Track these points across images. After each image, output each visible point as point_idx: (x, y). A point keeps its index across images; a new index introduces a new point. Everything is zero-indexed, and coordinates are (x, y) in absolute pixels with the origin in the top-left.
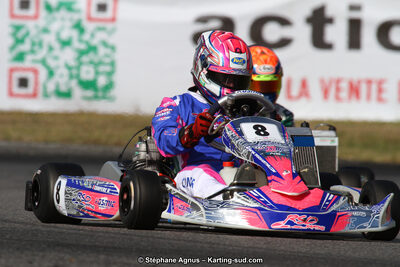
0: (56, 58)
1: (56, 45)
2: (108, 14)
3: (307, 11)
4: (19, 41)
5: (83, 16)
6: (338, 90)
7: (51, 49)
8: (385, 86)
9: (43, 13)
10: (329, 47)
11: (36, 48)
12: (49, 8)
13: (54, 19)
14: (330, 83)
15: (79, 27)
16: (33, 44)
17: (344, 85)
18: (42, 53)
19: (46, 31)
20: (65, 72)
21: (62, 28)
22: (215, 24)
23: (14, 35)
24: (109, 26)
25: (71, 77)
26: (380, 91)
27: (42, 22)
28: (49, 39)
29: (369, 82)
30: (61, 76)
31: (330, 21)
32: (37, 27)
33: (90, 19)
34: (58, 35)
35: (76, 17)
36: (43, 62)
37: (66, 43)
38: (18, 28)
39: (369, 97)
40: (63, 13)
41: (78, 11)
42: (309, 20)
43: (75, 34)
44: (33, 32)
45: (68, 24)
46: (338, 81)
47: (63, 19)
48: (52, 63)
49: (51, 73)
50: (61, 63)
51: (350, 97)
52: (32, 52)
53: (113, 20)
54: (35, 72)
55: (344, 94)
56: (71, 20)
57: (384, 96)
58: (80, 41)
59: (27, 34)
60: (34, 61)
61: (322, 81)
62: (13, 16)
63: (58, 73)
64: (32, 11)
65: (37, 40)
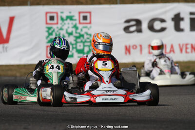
1: (66, 35)
2: (88, 21)
3: (173, 16)
4: (50, 34)
5: (77, 22)
6: (186, 48)
9: (60, 22)
10: (182, 30)
13: (65, 24)
14: (183, 45)
15: (75, 27)
17: (189, 46)
19: (61, 29)
21: (68, 27)
22: (133, 23)
23: (48, 31)
24: (89, 26)
31: (182, 19)
34: (67, 30)
37: (70, 34)
38: (49, 28)
42: (173, 19)
43: (74, 30)
45: (71, 26)
46: (187, 45)
47: (69, 24)
51: (192, 52)
53: (90, 23)
55: (189, 50)
56: (72, 24)
58: (76, 33)
59: (54, 31)
61: (180, 45)
62: (47, 23)
64: (55, 21)
65: (58, 33)
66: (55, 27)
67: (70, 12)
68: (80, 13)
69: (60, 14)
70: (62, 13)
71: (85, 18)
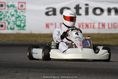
0: (10, 19)
1: (10, 16)
2: (24, 8)
3: (75, 6)
4: (1, 15)
5: (17, 8)
6: (83, 26)
7: (9, 17)
8: (95, 24)
9: (7, 8)
10: (80, 15)
11: (5, 17)
12: (8, 6)
13: (9, 9)
14: (81, 24)
15: (16, 11)
16: (4, 16)
17: (84, 24)
18: (7, 18)
19: (7, 12)
20: (13, 23)
22: (51, 10)
24: (24, 11)
25: (14, 24)
26: (94, 26)
27: (6, 10)
28: (8, 14)
29: (91, 24)
30: (12, 24)
31: (81, 8)
32: (5, 11)
33: (19, 9)
34: (11, 13)
35: (15, 8)
36: (7, 20)
37: (13, 15)
39: (91, 27)
40: (12, 8)
41: (16, 7)
42: (75, 8)
43: (15, 13)
44: (4, 13)
45: (13, 10)
46: (83, 23)
47: (12, 9)
48: (9, 20)
49: (9, 23)
50: (11, 20)
51: (86, 28)
52: (4, 18)
53: (25, 9)
54: (5, 23)
55: (84, 27)
56: (14, 9)
57: (95, 27)
58: (16, 15)
59: (3, 13)
60: (5, 20)
61: (79, 24)
63: (11, 23)
64: (4, 7)
65: (5, 15)
66: (3, 11)
67: (13, 2)
68: (19, 3)
69: (6, 3)
70: (8, 2)
71: (22, 6)
